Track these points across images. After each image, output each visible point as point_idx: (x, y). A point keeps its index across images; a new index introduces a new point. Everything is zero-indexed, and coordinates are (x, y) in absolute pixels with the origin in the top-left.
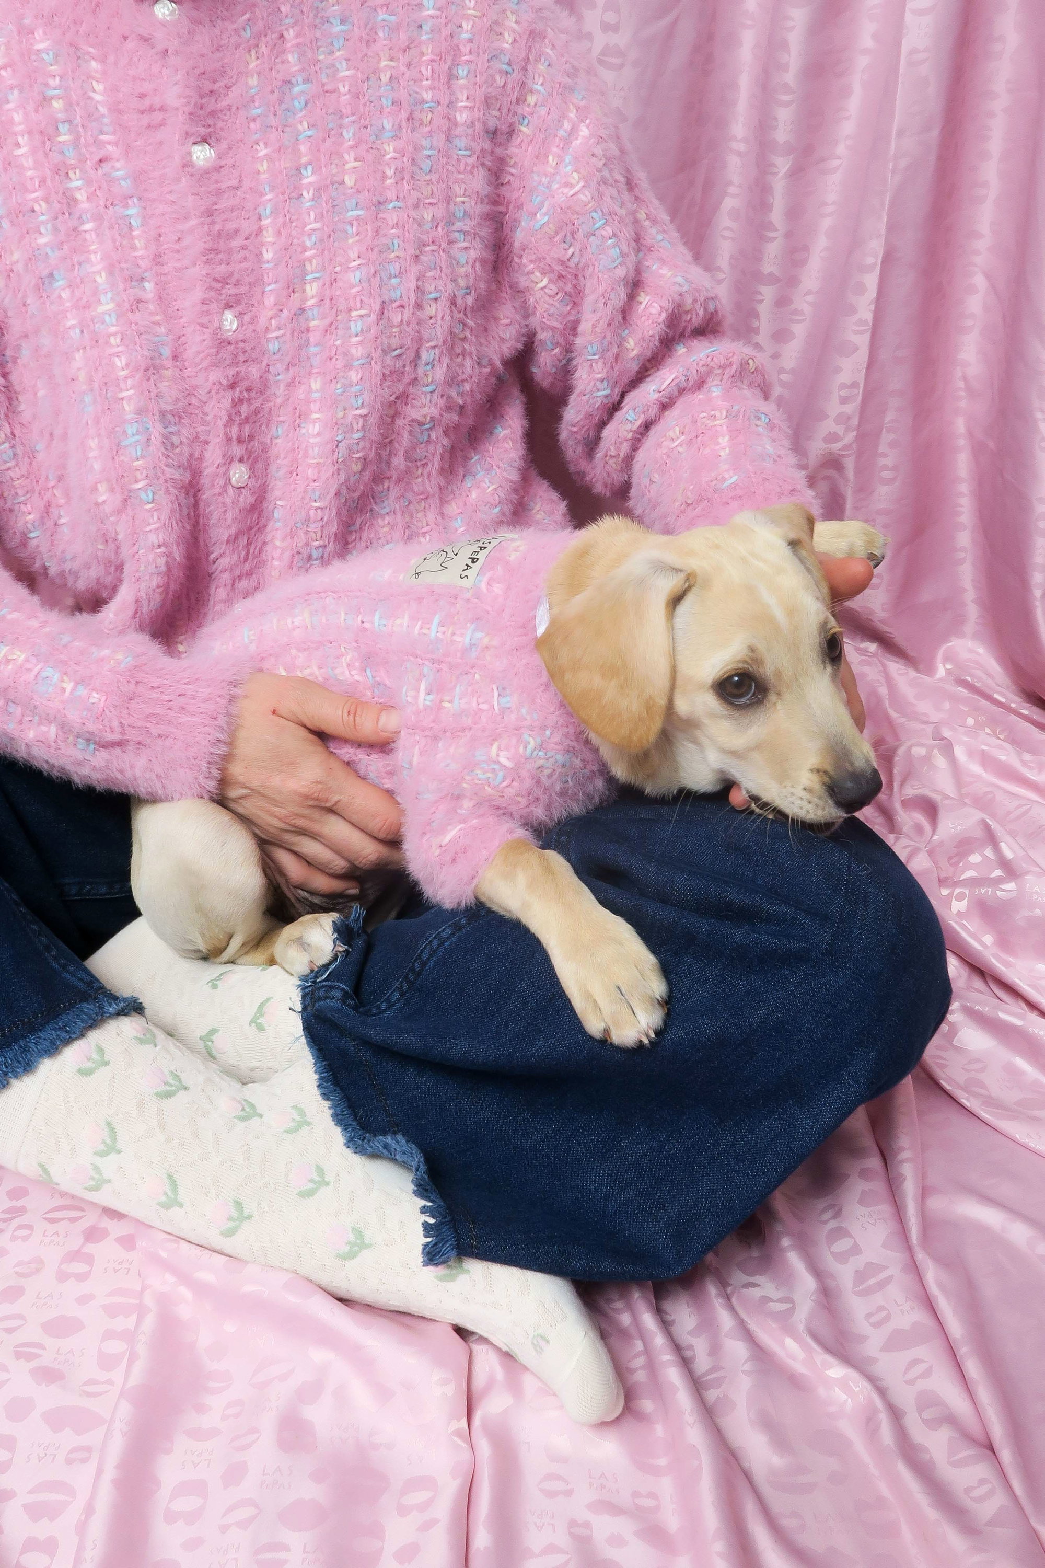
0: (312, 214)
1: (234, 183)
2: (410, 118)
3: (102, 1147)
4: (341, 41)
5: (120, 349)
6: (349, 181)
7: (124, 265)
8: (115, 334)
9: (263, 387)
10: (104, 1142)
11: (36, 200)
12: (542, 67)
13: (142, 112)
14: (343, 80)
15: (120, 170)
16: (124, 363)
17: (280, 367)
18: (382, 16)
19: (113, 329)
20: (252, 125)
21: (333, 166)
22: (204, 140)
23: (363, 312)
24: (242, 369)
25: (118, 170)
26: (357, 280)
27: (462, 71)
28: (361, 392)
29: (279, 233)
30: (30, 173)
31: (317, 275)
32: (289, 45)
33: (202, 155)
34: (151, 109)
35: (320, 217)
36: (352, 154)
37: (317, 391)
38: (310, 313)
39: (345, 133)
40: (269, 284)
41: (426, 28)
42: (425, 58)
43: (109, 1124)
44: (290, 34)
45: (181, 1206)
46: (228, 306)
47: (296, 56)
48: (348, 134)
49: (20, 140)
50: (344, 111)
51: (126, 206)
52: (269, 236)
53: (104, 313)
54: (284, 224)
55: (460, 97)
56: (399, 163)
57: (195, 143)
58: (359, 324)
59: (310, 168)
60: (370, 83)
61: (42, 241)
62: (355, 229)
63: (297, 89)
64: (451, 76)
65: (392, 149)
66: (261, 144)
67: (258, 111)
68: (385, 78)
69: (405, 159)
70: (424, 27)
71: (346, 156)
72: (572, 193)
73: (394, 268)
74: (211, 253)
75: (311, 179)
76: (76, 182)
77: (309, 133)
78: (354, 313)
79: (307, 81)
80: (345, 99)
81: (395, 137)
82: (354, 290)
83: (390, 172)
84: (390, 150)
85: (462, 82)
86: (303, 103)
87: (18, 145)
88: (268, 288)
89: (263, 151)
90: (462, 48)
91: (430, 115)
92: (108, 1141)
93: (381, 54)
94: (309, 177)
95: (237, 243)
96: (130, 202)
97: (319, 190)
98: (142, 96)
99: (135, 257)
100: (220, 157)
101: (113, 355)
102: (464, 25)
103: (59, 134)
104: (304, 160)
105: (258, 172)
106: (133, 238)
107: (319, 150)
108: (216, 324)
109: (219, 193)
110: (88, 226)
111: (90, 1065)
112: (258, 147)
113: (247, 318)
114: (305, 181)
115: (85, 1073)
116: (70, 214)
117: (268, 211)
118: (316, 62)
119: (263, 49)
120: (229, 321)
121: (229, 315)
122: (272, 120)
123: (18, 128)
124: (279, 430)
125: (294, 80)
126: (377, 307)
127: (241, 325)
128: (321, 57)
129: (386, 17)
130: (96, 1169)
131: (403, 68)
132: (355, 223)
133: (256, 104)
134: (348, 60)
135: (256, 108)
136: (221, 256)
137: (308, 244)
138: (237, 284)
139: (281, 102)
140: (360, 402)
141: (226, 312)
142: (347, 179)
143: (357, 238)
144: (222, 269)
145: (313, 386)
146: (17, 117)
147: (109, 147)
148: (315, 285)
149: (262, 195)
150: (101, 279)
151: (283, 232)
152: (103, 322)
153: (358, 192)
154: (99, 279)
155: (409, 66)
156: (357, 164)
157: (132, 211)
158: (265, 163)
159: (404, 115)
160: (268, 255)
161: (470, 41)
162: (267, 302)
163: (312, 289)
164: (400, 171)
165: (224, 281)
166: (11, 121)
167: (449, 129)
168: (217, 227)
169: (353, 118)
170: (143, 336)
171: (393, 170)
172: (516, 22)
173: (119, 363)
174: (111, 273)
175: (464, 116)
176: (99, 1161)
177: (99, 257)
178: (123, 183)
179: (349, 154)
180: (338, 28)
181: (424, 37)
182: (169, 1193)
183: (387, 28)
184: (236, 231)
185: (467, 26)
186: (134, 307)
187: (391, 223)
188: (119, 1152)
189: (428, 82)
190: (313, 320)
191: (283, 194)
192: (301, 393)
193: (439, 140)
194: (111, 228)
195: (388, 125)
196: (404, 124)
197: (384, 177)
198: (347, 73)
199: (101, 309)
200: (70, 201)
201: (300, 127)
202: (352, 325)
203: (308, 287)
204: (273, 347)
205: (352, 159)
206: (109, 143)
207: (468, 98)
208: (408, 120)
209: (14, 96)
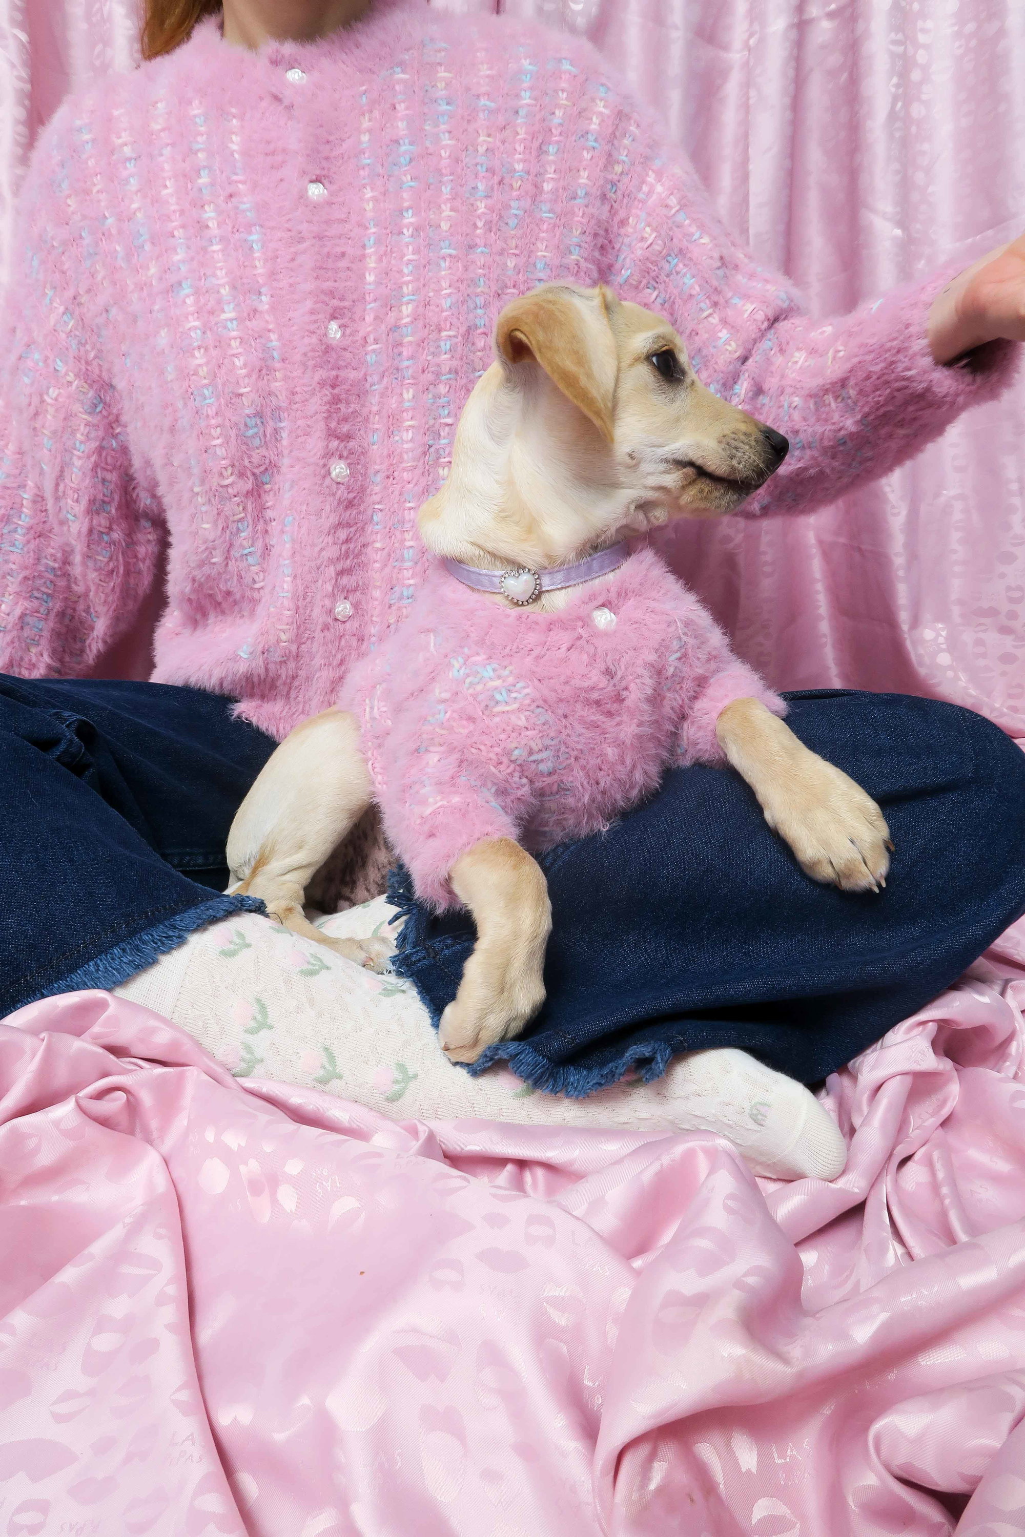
0: (411, 248)
1: (343, 216)
2: (501, 182)
3: (253, 1024)
4: (446, 118)
5: (240, 350)
6: (445, 226)
7: (245, 280)
8: (235, 338)
9: (360, 392)
10: (254, 1018)
11: (175, 228)
12: (626, 142)
13: (267, 154)
14: (444, 147)
15: (246, 203)
16: (242, 362)
17: (376, 378)
18: (483, 102)
19: (234, 334)
20: (362, 172)
21: (431, 212)
22: (317, 180)
23: (451, 333)
24: (342, 374)
25: (245, 203)
26: (448, 306)
27: (552, 149)
28: (449, 403)
29: (380, 260)
30: (173, 208)
31: (412, 297)
32: (400, 115)
33: (316, 191)
34: (273, 153)
35: (417, 251)
36: (449, 205)
37: (409, 401)
38: (404, 329)
39: (443, 188)
40: (369, 303)
41: (522, 112)
42: (519, 137)
43: (258, 1001)
44: (401, 107)
45: (340, 1077)
46: (333, 317)
47: (405, 123)
48: (446, 190)
49: (168, 183)
50: (444, 171)
51: (250, 233)
52: (371, 263)
53: (226, 320)
54: (385, 253)
55: (549, 169)
56: (488, 217)
57: (312, 182)
58: (448, 344)
59: (410, 212)
60: (468, 152)
61: (177, 258)
62: (447, 263)
63: (403, 148)
64: (541, 151)
65: (483, 206)
66: (368, 188)
67: (368, 161)
68: (482, 150)
69: (494, 215)
70: (520, 113)
71: (443, 207)
72: (646, 245)
73: (480, 301)
74: (320, 270)
75: (412, 220)
76: (209, 213)
77: (412, 184)
78: (444, 334)
79: (411, 143)
80: (445, 162)
81: (488, 197)
82: (445, 314)
83: (480, 224)
84: (481, 207)
85: (551, 158)
86: (408, 159)
87: (166, 187)
88: (369, 307)
89: (369, 193)
90: (553, 130)
91: (519, 183)
92: (259, 1017)
93: (480, 132)
94: (409, 218)
95: (343, 264)
96: (253, 229)
97: (417, 229)
98: (268, 142)
99: (255, 275)
100: (331, 194)
101: (233, 355)
102: (557, 112)
103: (199, 176)
104: (406, 204)
105: (365, 210)
106: (254, 259)
107: (420, 198)
108: (322, 331)
109: (328, 222)
110: (216, 247)
111: (232, 947)
112: (365, 190)
113: (348, 331)
114: (406, 221)
115: (228, 954)
116: (201, 237)
117: (372, 242)
118: (422, 130)
119: (376, 114)
120: (334, 330)
121: (334, 326)
122: (380, 170)
123: (166, 175)
124: (375, 436)
125: (401, 142)
126: (463, 329)
127: (343, 335)
128: (427, 128)
129: (488, 103)
130: (248, 1048)
131: (498, 143)
132: (448, 259)
133: (366, 155)
134: (450, 132)
135: (365, 158)
136: (330, 273)
137: (406, 271)
138: (342, 299)
139: (388, 155)
140: (446, 412)
141: (332, 322)
142: (443, 224)
143: (449, 272)
144: (329, 284)
145: (405, 396)
146: (167, 167)
147: (240, 186)
148: (410, 307)
149: (367, 228)
150: (225, 291)
151: (385, 260)
152: (225, 327)
153: (452, 235)
154: (222, 291)
155: (503, 142)
156: (452, 213)
157: (254, 237)
158: (371, 204)
159: (496, 179)
160: (370, 278)
161: (561, 125)
162: (367, 318)
163: (407, 310)
164: (488, 223)
165: (331, 294)
166: (163, 170)
167: (536, 195)
168: (326, 250)
169: (451, 178)
170: (258, 341)
171: (482, 223)
172: (604, 107)
173: (238, 362)
174: (234, 287)
175: (550, 186)
176: (250, 1039)
177: (224, 272)
178: (248, 214)
179: (446, 206)
180: (444, 107)
181: (519, 121)
182: (327, 1066)
183: (487, 112)
184: (343, 254)
185: (559, 113)
186: (252, 316)
187: (478, 263)
188: (271, 1027)
189: (521, 156)
190: (407, 336)
191: (386, 228)
192: (393, 403)
193: (526, 203)
194: (236, 250)
195: (481, 186)
196: (496, 187)
197: (475, 226)
198: (449, 142)
199: (224, 316)
200: (203, 226)
201: (404, 178)
202: (442, 344)
203: (404, 308)
204: (371, 358)
205: (448, 209)
206: (240, 182)
207: (555, 171)
208: (500, 184)
209: (167, 151)
